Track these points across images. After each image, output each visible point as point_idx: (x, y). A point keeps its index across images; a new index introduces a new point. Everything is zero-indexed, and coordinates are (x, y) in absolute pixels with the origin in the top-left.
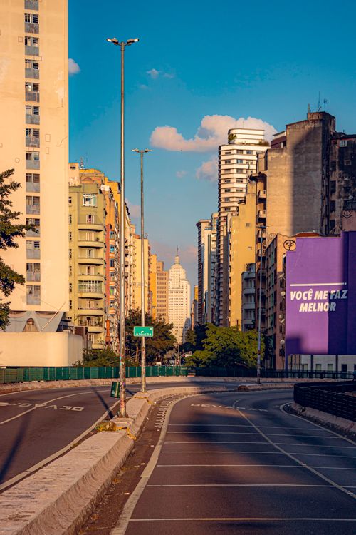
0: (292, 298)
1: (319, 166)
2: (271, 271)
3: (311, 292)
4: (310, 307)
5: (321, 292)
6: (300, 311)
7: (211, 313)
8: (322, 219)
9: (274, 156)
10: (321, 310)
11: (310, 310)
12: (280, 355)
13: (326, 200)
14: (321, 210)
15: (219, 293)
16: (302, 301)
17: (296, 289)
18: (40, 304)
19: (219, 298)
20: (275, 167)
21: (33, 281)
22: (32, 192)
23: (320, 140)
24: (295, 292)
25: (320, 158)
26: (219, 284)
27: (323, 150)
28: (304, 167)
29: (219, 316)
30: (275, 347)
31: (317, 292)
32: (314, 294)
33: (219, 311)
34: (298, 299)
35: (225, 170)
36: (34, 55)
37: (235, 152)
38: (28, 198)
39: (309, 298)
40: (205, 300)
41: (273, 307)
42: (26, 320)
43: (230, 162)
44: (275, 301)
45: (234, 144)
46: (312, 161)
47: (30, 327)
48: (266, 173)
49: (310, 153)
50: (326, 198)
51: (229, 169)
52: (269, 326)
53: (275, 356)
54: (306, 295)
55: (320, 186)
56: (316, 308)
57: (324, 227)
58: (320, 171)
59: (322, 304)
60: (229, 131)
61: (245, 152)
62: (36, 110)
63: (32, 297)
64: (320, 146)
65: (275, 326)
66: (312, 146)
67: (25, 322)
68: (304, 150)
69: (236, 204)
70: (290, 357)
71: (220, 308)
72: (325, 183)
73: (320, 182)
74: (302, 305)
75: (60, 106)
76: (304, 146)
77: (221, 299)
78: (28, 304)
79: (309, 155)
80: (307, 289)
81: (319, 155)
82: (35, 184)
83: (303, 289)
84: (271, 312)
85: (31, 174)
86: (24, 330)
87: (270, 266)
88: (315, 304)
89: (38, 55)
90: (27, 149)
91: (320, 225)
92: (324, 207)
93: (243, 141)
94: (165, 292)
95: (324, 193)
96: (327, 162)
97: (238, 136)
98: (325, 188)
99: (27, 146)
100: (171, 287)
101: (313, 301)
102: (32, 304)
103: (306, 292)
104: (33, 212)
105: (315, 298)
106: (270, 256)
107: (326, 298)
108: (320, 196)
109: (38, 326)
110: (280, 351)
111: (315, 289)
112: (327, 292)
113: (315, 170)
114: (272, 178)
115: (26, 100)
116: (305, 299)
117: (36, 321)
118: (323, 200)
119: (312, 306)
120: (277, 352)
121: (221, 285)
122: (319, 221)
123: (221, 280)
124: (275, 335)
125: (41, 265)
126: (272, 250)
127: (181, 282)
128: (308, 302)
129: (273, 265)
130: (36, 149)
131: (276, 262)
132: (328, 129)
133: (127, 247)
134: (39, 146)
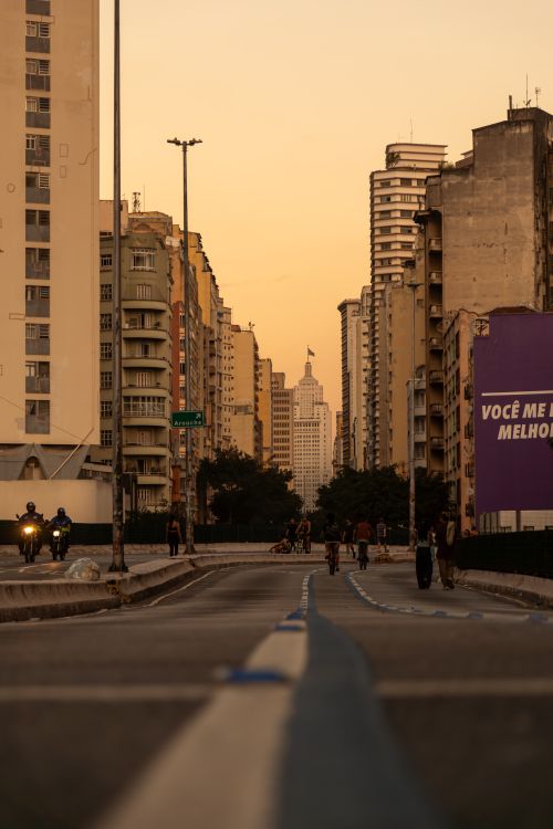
0: (485, 416)
1: (530, 197)
2: (452, 373)
3: (516, 406)
4: (516, 431)
5: (534, 405)
6: (499, 438)
7: (362, 456)
8: (537, 286)
9: (453, 182)
10: (535, 436)
11: (516, 437)
12: (467, 515)
13: (542, 254)
14: (535, 270)
15: (374, 420)
16: (502, 421)
17: (492, 401)
18: (48, 432)
19: (374, 428)
20: (455, 200)
21: (37, 392)
22: (36, 240)
23: (531, 153)
24: (490, 407)
25: (531, 184)
26: (374, 405)
27: (535, 171)
28: (503, 199)
29: (374, 460)
30: (459, 503)
31: (527, 406)
32: (521, 410)
33: (375, 451)
34: (495, 417)
35: (382, 212)
36: (42, 14)
37: (398, 182)
38: (29, 251)
39: (514, 416)
40: (353, 436)
41: (454, 434)
42: (25, 459)
43: (389, 199)
44: (458, 423)
45: (395, 169)
46: (517, 189)
47: (31, 473)
48: (441, 209)
49: (514, 175)
50: (543, 252)
51: (389, 212)
52: (450, 467)
53: (459, 518)
54: (509, 412)
55: (532, 230)
56: (527, 433)
57: (541, 298)
58: (531, 206)
59: (536, 426)
60: (388, 147)
61: (414, 183)
62: (45, 103)
63: (35, 420)
64: (530, 164)
65: (459, 466)
66: (518, 163)
67: (23, 464)
68: (504, 169)
69: (401, 270)
70: (482, 517)
71: (377, 446)
72: (541, 226)
73: (532, 224)
74: (502, 427)
75: (86, 98)
76: (503, 164)
77: (377, 430)
78: (27, 432)
79: (513, 179)
80: (510, 400)
81: (529, 178)
82: (42, 227)
83: (503, 401)
84: (452, 444)
85: (35, 211)
86: (22, 477)
87: (449, 363)
88: (524, 426)
89: (48, 14)
90: (28, 168)
91: (533, 295)
92: (541, 265)
93: (412, 165)
94: (286, 425)
95: (539, 242)
96: (542, 192)
97: (403, 156)
98: (540, 234)
99: (28, 163)
100: (298, 416)
101: (520, 420)
102: (35, 431)
103: (509, 406)
104: (38, 276)
105: (524, 416)
106: (449, 348)
107: (543, 415)
108: (533, 247)
109: (46, 470)
110: (467, 508)
111: (524, 400)
112: (544, 405)
113: (523, 203)
114: (450, 218)
115: (28, 88)
116: (506, 417)
117: (43, 461)
118: (537, 254)
119: (520, 429)
120: (463, 511)
121: (377, 407)
122: (532, 288)
123: (377, 399)
124: (459, 481)
125: (51, 365)
126: (452, 337)
127: (316, 407)
128: (512, 422)
129: (454, 363)
130: (44, 170)
131: (458, 356)
132: (543, 136)
133: (212, 342)
134: (48, 165)
